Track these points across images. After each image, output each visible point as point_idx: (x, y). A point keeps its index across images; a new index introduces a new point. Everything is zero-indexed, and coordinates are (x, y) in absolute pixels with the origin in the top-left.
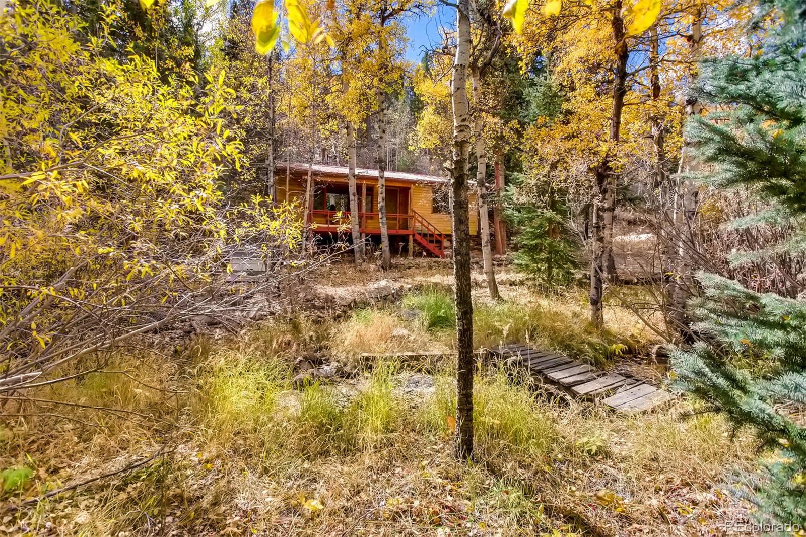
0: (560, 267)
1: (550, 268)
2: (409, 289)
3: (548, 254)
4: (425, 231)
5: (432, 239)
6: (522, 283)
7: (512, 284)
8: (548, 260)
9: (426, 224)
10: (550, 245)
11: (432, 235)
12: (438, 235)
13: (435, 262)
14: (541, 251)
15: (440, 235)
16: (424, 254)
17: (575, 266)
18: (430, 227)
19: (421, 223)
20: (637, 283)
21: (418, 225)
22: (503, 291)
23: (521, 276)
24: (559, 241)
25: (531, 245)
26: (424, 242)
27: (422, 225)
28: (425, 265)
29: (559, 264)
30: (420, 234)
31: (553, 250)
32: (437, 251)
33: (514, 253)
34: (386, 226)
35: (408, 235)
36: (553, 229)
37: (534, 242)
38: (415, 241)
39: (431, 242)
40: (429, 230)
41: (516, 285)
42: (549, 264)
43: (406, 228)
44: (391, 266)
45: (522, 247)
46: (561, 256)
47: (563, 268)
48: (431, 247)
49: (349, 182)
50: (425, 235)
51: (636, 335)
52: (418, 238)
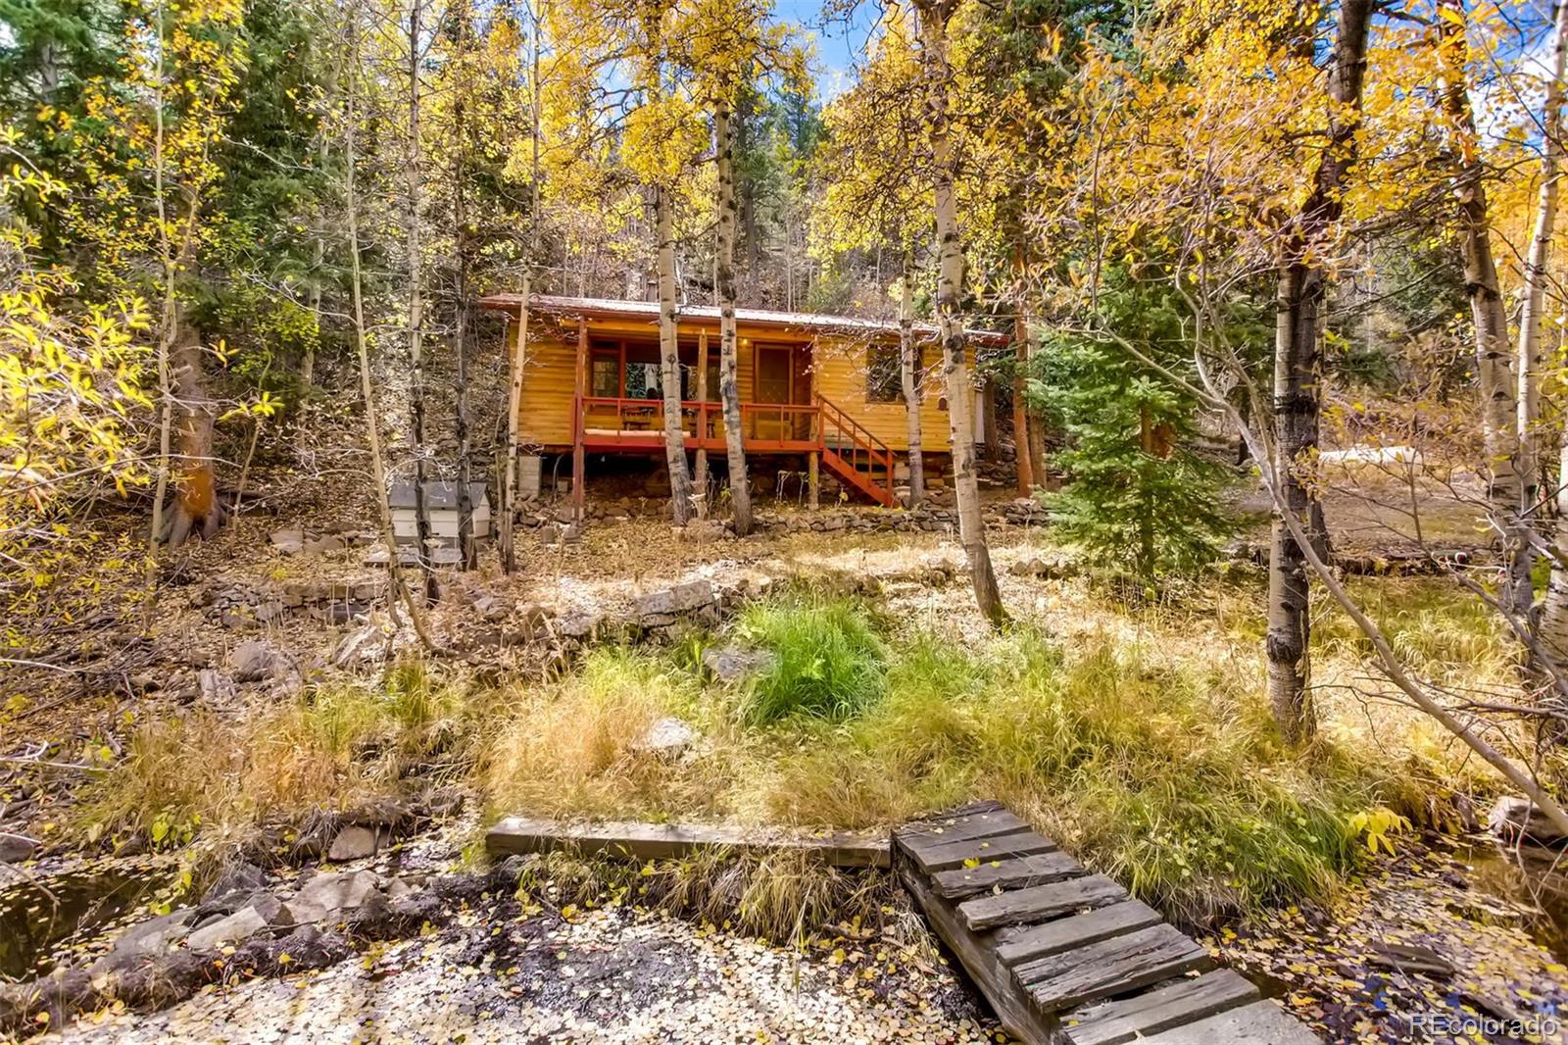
0: (1173, 530)
1: (1146, 534)
2: (763, 590)
3: (1140, 495)
4: (846, 441)
5: (862, 461)
6: (1071, 571)
7: (1046, 574)
8: (1140, 513)
9: (850, 428)
10: (1146, 471)
11: (863, 453)
12: (880, 452)
13: (865, 516)
14: (1122, 487)
15: (883, 453)
16: (844, 496)
17: (1216, 525)
18: (860, 435)
19: (838, 424)
20: (1388, 570)
21: (830, 429)
22: (1014, 595)
23: (1072, 551)
24: (1172, 462)
25: (1095, 473)
26: (845, 469)
27: (842, 428)
28: (838, 523)
29: (1172, 524)
30: (835, 451)
31: (1154, 488)
32: (875, 492)
33: (1049, 494)
34: (738, 431)
35: (807, 454)
36: (1155, 433)
37: (1102, 465)
38: (824, 467)
39: (862, 468)
40: (857, 440)
41: (1055, 577)
42: (1143, 525)
43: (804, 435)
44: (754, 527)
45: (1071, 479)
46: (1176, 502)
47: (1183, 534)
48: (862, 480)
49: (662, 331)
50: (846, 454)
51: (1424, 758)
52: (831, 459)
